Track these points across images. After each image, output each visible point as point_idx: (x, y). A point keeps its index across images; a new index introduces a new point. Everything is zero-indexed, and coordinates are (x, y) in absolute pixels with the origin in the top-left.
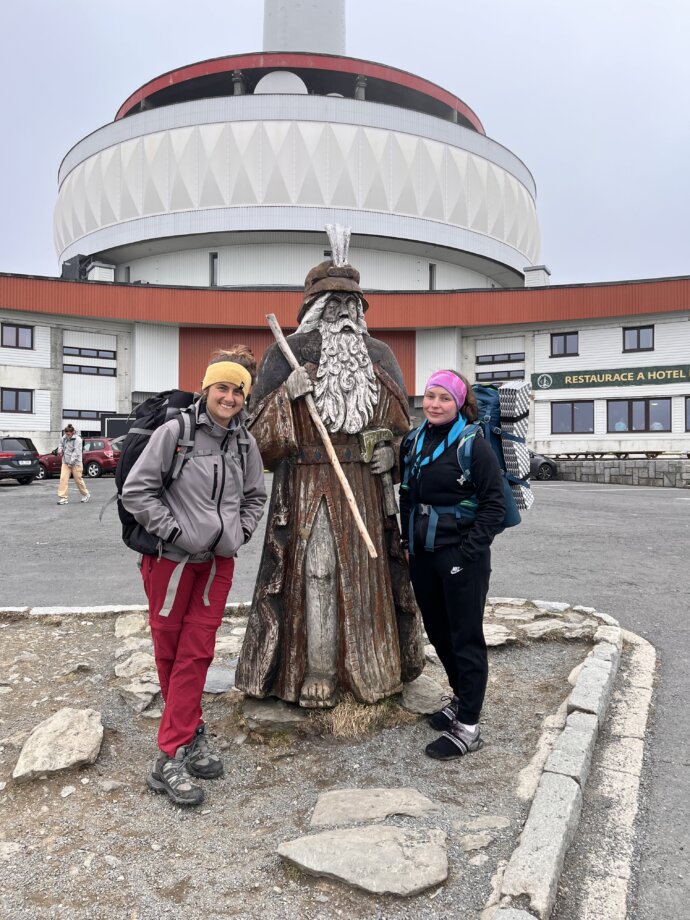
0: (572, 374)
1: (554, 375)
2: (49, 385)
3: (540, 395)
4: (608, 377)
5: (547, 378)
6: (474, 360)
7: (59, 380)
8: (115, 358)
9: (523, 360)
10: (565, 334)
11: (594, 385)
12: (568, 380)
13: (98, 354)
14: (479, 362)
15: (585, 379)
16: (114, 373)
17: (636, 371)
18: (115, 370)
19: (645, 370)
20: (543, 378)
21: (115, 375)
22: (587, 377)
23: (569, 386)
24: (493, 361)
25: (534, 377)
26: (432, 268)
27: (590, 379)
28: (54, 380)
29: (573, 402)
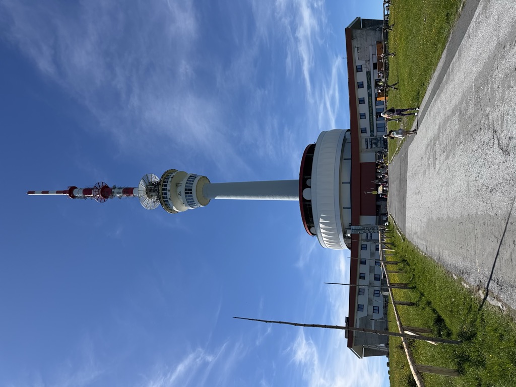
0: (370, 128)
1: (371, 132)
3: (375, 135)
4: (371, 121)
9: (367, 139)
11: (373, 124)
14: (367, 148)
17: (370, 116)
19: (370, 114)
20: (371, 134)
22: (371, 125)
23: (373, 129)
24: (367, 145)
25: (371, 136)
26: (345, 159)
29: (377, 127)
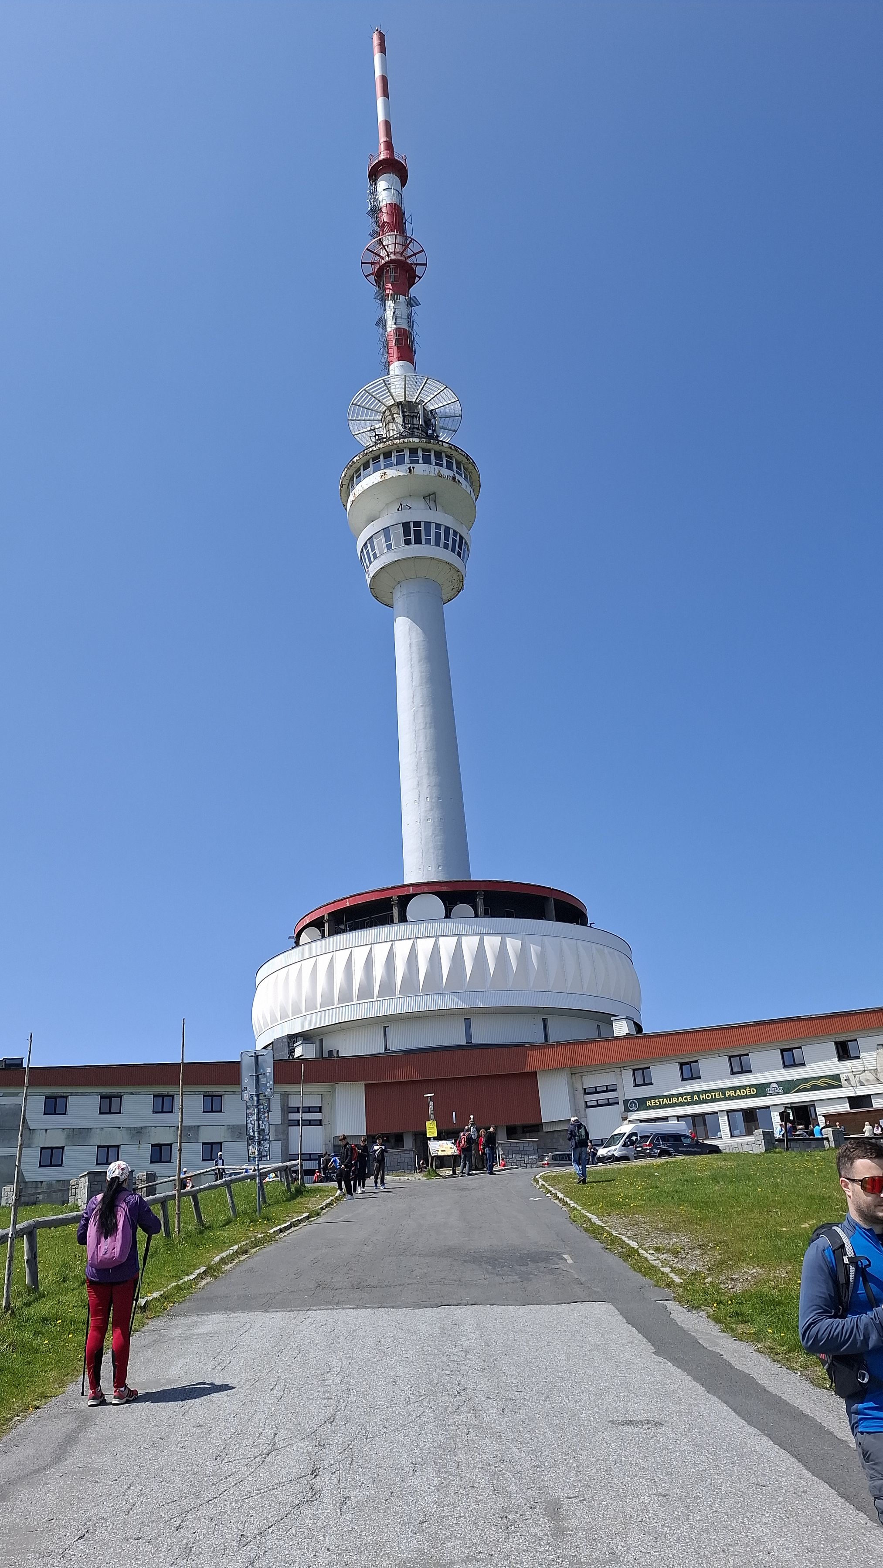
0: (650, 1098)
1: (638, 1100)
2: (280, 1137)
3: (631, 1116)
4: (675, 1100)
5: (634, 1103)
6: (582, 1091)
7: (286, 1132)
8: (320, 1112)
9: (616, 1089)
10: (643, 1069)
11: (666, 1106)
12: (648, 1103)
13: (309, 1110)
14: (586, 1093)
15: (659, 1102)
16: (320, 1123)
17: (692, 1094)
18: (321, 1121)
19: (698, 1093)
20: (631, 1103)
21: (321, 1125)
22: (661, 1100)
23: (650, 1108)
24: (596, 1091)
25: (626, 1102)
26: (544, 1020)
27: (663, 1101)
28: (283, 1133)
